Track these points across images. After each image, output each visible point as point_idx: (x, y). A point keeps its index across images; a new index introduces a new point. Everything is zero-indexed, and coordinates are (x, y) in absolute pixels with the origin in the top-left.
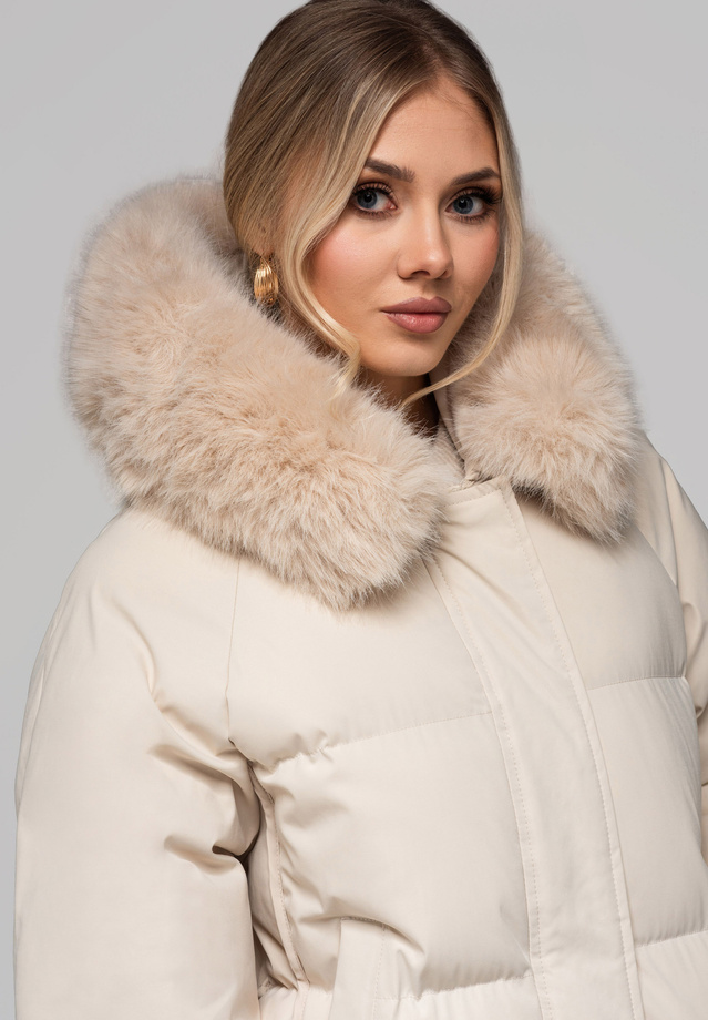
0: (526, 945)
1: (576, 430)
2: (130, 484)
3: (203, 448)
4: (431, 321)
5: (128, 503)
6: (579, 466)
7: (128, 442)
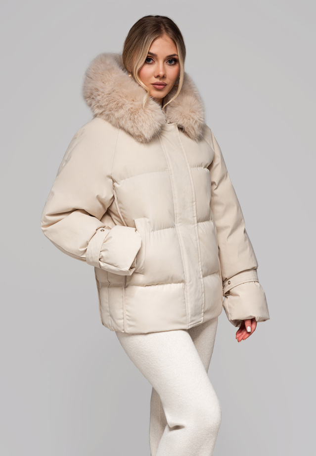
0: (174, 221)
1: (192, 114)
2: (97, 111)
3: (116, 103)
4: (162, 87)
5: (95, 116)
6: (191, 122)
7: (98, 102)
